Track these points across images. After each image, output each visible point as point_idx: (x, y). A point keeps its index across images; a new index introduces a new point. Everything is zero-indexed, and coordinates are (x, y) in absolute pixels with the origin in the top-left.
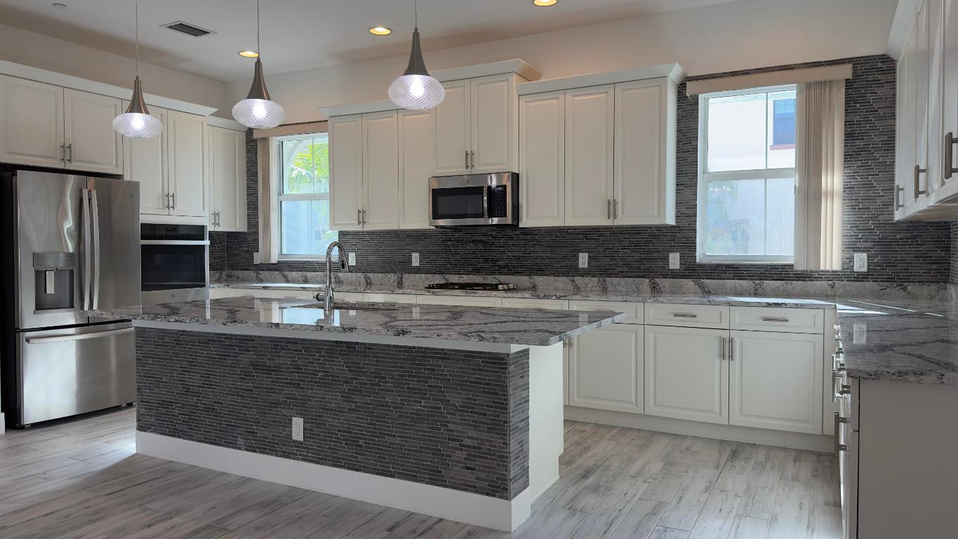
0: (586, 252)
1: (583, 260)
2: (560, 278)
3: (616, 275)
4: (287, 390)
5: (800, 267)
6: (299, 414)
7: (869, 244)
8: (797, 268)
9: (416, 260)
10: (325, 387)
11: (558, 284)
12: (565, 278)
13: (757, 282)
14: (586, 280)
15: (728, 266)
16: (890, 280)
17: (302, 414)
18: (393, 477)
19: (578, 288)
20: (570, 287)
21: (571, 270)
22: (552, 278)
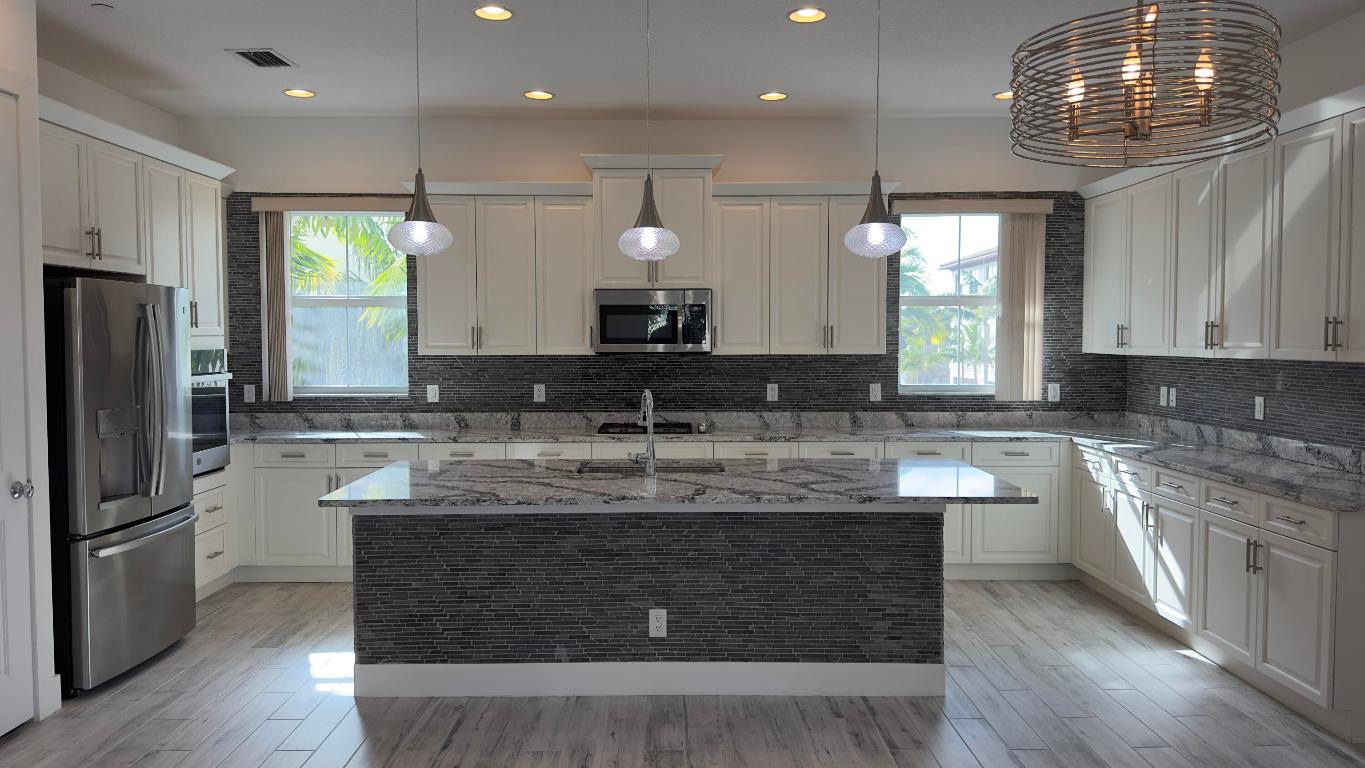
0: (775, 382)
1: (772, 392)
2: (745, 414)
3: (811, 409)
4: (637, 578)
5: (1003, 397)
6: (658, 605)
7: (1061, 375)
8: (997, 399)
9: (539, 393)
10: (698, 568)
11: (742, 421)
12: (751, 413)
13: (960, 413)
14: (778, 415)
15: (930, 397)
16: (1079, 409)
17: (662, 604)
18: (797, 661)
19: (768, 425)
20: (757, 423)
21: (758, 403)
22: (735, 414)
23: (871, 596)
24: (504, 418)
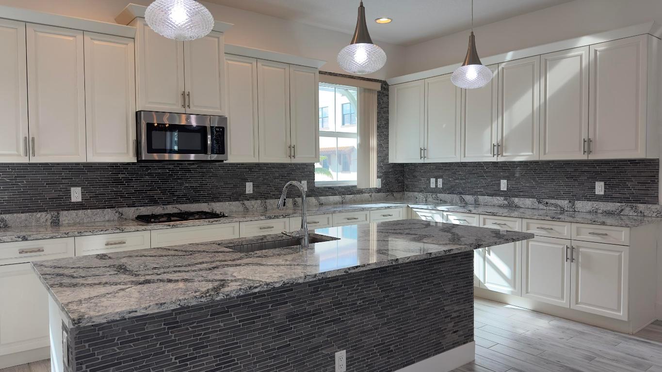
0: (251, 181)
1: (249, 188)
2: (234, 203)
3: (271, 198)
5: (362, 186)
7: (381, 174)
10: (363, 312)
11: (232, 207)
12: (237, 202)
13: (343, 196)
14: (253, 202)
15: (330, 188)
16: (388, 191)
19: (247, 209)
20: (241, 209)
21: (239, 196)
22: (227, 203)
23: (446, 308)
24: (44, 217)
